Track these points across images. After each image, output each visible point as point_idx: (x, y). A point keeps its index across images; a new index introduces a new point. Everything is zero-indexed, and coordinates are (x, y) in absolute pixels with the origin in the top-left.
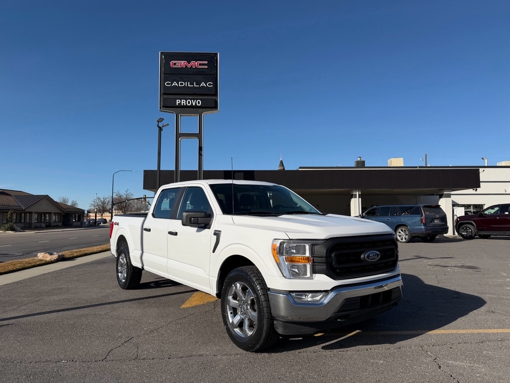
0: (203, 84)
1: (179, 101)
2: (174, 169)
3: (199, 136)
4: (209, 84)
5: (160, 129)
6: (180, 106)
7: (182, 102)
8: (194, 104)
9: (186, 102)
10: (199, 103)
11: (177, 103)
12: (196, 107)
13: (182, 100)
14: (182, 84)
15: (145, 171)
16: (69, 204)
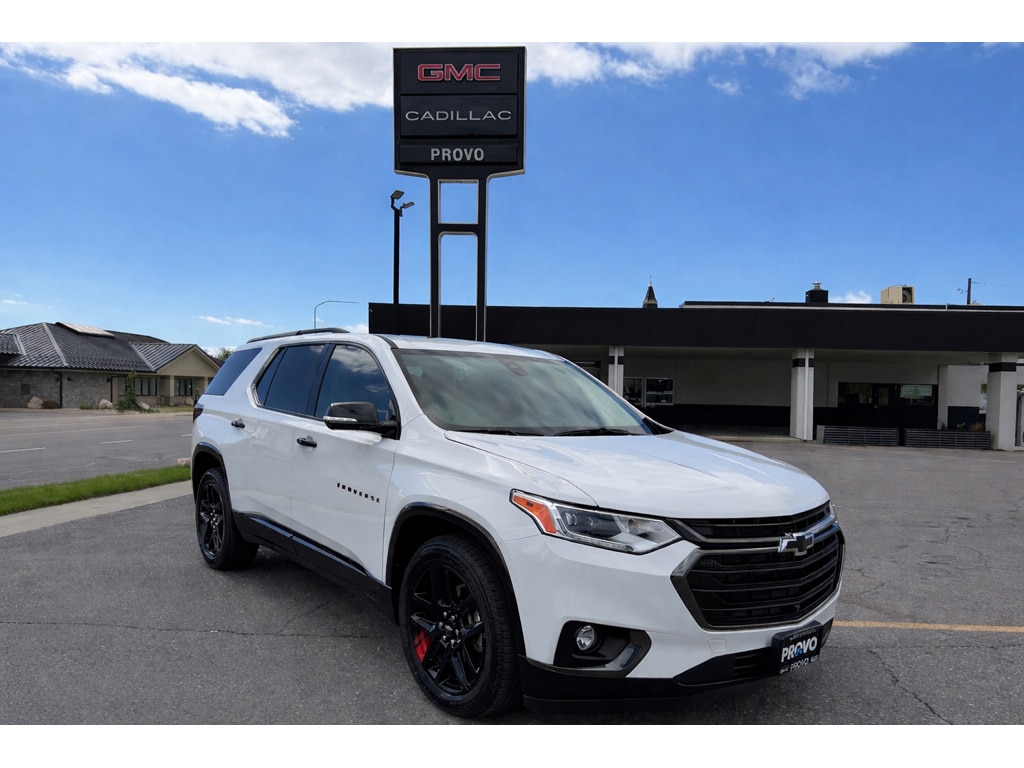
0: (489, 115)
1: (435, 152)
2: (428, 301)
3: (479, 229)
4: (504, 115)
5: (398, 214)
6: (439, 162)
7: (444, 155)
8: (468, 158)
9: (451, 155)
10: (478, 154)
11: (433, 155)
12: (473, 162)
13: (444, 150)
15: (372, 306)
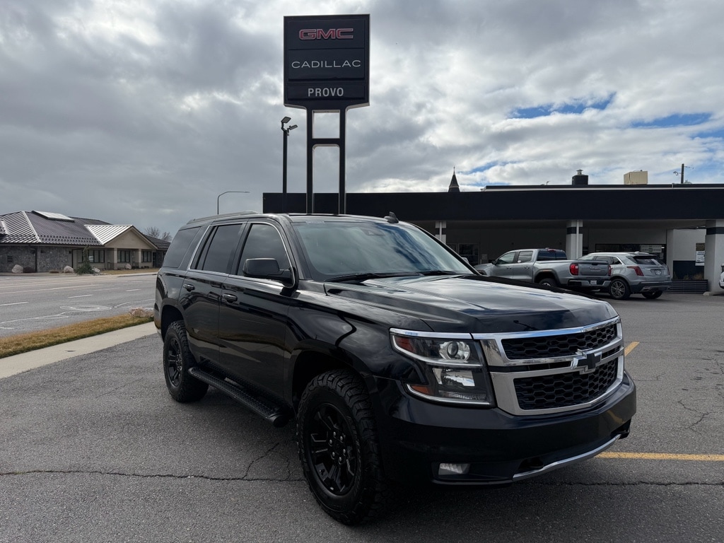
0: (346, 63)
1: (311, 91)
2: (305, 191)
3: (340, 142)
4: (356, 63)
5: (286, 133)
6: (313, 98)
7: (317, 92)
8: (333, 95)
9: (322, 92)
10: (339, 92)
11: (309, 93)
12: (336, 98)
13: (316, 89)
14: (315, 64)
15: (265, 195)
16: (160, 237)
